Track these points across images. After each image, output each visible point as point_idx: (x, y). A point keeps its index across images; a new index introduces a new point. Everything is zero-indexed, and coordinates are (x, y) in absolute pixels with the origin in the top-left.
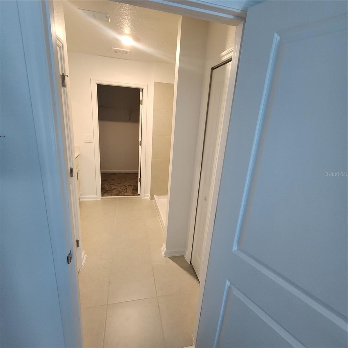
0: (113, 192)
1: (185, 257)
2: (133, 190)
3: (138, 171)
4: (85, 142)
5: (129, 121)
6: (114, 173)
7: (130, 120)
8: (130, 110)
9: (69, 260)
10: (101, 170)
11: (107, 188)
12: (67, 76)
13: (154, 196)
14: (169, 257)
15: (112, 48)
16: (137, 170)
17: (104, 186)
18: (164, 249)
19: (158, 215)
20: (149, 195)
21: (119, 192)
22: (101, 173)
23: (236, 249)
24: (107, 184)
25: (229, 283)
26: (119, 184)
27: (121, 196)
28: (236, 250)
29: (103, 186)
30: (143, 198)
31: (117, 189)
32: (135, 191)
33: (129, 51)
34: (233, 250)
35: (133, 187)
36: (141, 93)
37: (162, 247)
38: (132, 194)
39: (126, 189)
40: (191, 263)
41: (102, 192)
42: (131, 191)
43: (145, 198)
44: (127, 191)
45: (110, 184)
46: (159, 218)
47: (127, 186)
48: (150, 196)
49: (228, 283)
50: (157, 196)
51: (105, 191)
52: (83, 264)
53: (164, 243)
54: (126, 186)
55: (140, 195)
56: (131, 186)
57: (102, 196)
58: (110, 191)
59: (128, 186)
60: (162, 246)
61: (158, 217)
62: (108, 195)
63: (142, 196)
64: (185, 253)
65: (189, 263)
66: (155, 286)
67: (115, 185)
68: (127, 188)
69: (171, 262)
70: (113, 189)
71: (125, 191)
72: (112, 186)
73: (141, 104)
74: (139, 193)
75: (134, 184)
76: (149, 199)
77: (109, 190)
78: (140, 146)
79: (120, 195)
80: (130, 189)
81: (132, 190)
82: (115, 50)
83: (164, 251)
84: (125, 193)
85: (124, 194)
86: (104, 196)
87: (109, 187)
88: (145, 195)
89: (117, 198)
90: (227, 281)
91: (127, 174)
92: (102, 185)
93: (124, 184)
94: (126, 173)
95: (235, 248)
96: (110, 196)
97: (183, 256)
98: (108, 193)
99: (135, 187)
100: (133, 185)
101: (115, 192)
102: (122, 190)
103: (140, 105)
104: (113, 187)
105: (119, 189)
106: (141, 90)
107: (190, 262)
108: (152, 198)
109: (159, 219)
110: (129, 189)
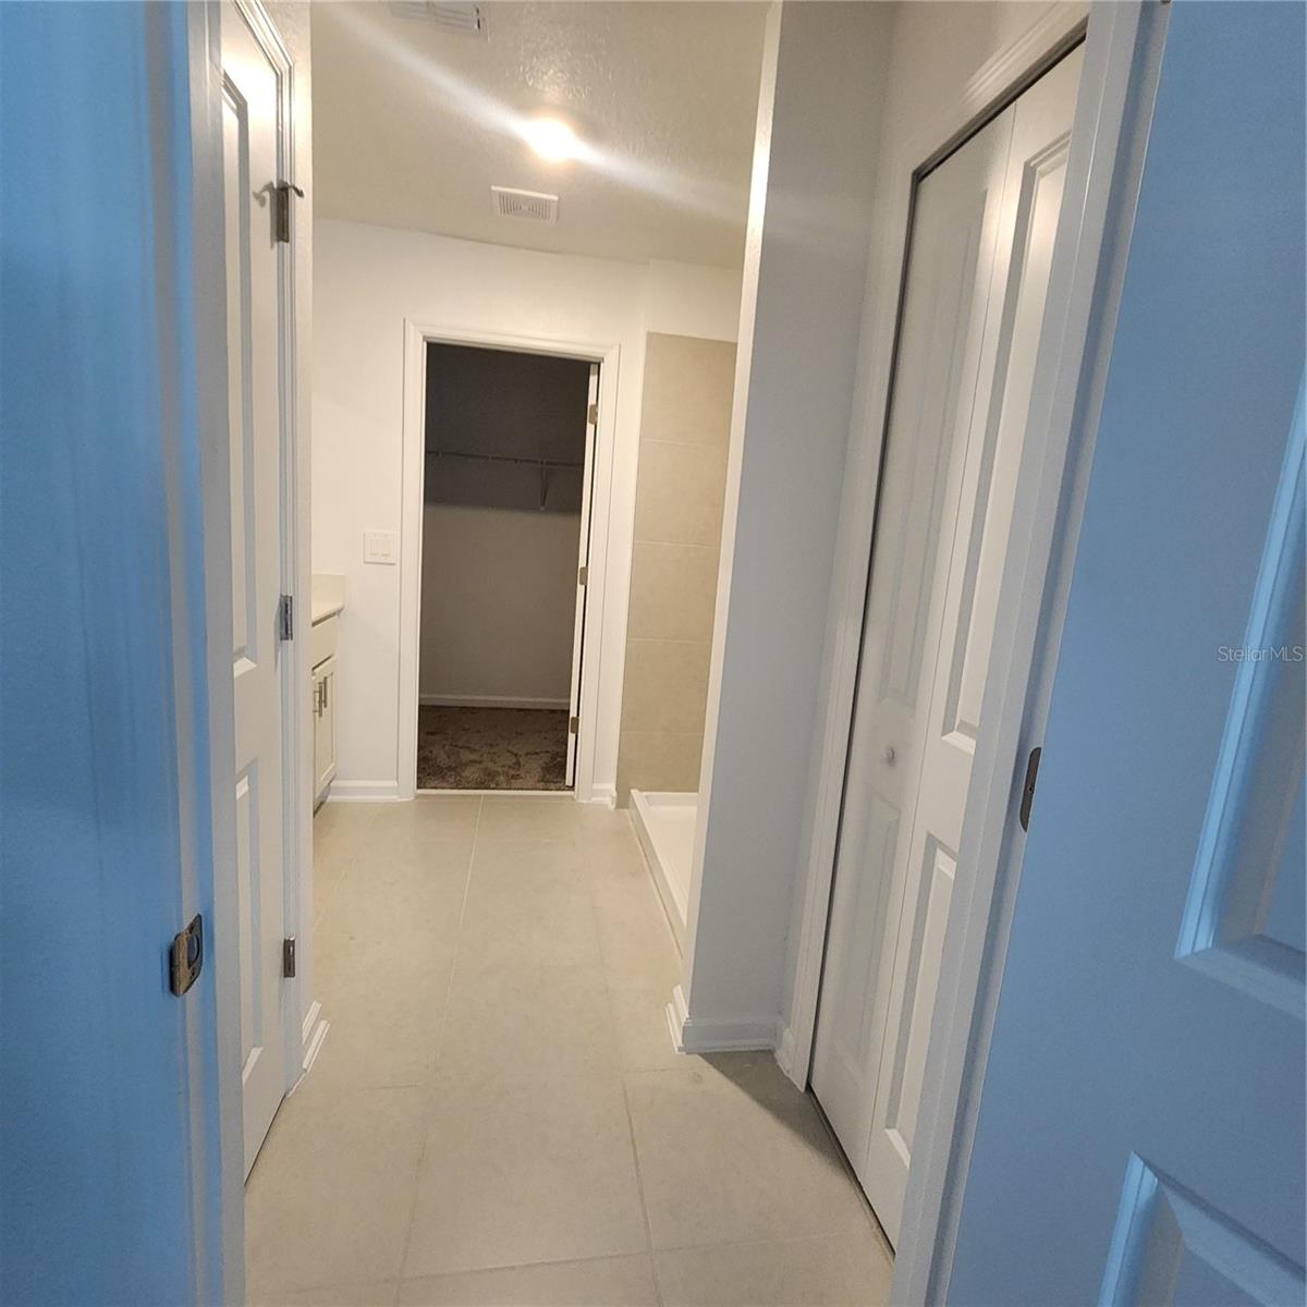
0: (464, 774)
1: (780, 1054)
2: (547, 769)
3: (569, 704)
4: (366, 563)
5: (542, 508)
6: (474, 708)
7: (543, 504)
8: (548, 463)
9: (183, 971)
10: (423, 696)
11: (442, 757)
12: (300, 194)
13: (632, 791)
14: (701, 1055)
15: (493, 188)
16: (565, 701)
17: (431, 752)
18: (678, 1012)
19: (650, 868)
20: (611, 787)
21: (489, 774)
22: (420, 706)
23: (1204, 941)
24: (444, 742)
25: (1149, 1176)
26: (491, 746)
27: (493, 789)
28: (1200, 946)
29: (427, 753)
30: (585, 801)
31: (480, 762)
32: (554, 771)
33: (556, 198)
34: (1184, 949)
35: (545, 758)
36: (593, 379)
37: (670, 1005)
38: (541, 785)
39: (518, 763)
40: (809, 1087)
41: (418, 772)
42: (537, 772)
43: (594, 799)
44: (522, 772)
45: (456, 746)
46: (652, 881)
47: (520, 753)
48: (615, 794)
49: (1139, 1183)
50: (645, 793)
51: (429, 771)
52: (305, 1066)
53: (679, 987)
54: (516, 755)
55: (572, 788)
56: (536, 753)
57: (418, 787)
58: (454, 769)
59: (527, 754)
60: (671, 999)
61: (650, 876)
62: (445, 785)
63: (581, 794)
64: (776, 1034)
65: (803, 1090)
66: (641, 1193)
67: (473, 751)
68: (522, 762)
69: (715, 1079)
70: (466, 765)
71: (512, 772)
72: (462, 751)
73: (591, 422)
74: (569, 782)
75: (550, 750)
76: (612, 807)
77: (450, 768)
78: (581, 588)
79: (492, 786)
80: (534, 766)
81: (542, 768)
82: (503, 197)
83: (679, 1023)
84: (512, 780)
85: (508, 782)
86: (425, 788)
87: (449, 757)
88: (595, 786)
89: (480, 796)
90: (1136, 1166)
91: (522, 713)
92: (420, 748)
93: (510, 748)
94: (520, 710)
95: (1195, 936)
96: (452, 788)
97: (769, 1053)
98: (443, 778)
99: (553, 758)
100: (547, 752)
101: (471, 773)
102: (499, 769)
103: (588, 424)
104: (466, 756)
105: (490, 765)
106: (593, 368)
107: (804, 1085)
108: (623, 800)
109: (653, 885)
110: (527, 766)
